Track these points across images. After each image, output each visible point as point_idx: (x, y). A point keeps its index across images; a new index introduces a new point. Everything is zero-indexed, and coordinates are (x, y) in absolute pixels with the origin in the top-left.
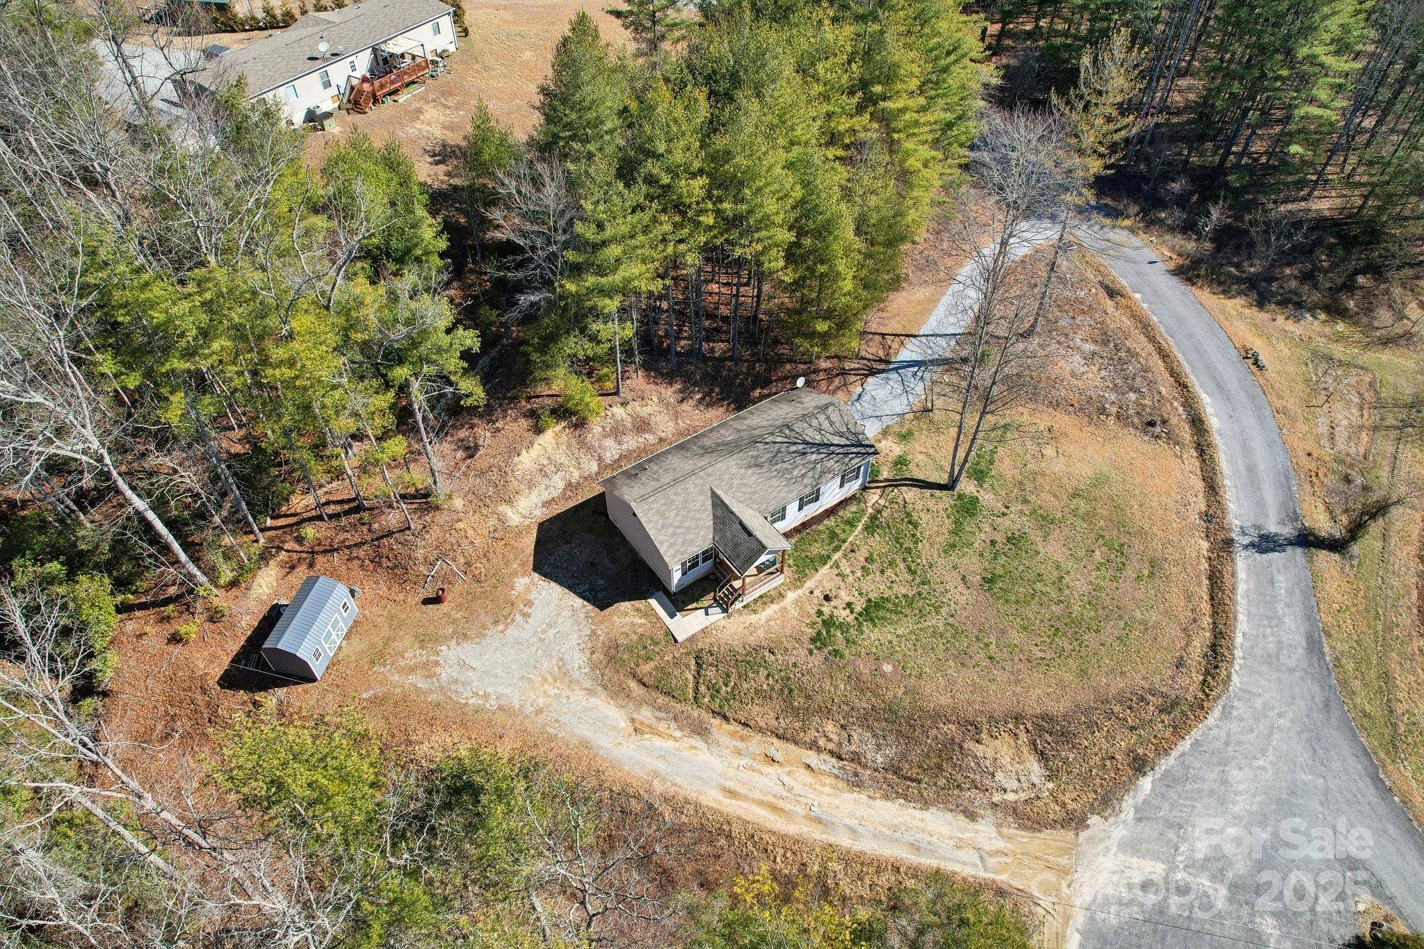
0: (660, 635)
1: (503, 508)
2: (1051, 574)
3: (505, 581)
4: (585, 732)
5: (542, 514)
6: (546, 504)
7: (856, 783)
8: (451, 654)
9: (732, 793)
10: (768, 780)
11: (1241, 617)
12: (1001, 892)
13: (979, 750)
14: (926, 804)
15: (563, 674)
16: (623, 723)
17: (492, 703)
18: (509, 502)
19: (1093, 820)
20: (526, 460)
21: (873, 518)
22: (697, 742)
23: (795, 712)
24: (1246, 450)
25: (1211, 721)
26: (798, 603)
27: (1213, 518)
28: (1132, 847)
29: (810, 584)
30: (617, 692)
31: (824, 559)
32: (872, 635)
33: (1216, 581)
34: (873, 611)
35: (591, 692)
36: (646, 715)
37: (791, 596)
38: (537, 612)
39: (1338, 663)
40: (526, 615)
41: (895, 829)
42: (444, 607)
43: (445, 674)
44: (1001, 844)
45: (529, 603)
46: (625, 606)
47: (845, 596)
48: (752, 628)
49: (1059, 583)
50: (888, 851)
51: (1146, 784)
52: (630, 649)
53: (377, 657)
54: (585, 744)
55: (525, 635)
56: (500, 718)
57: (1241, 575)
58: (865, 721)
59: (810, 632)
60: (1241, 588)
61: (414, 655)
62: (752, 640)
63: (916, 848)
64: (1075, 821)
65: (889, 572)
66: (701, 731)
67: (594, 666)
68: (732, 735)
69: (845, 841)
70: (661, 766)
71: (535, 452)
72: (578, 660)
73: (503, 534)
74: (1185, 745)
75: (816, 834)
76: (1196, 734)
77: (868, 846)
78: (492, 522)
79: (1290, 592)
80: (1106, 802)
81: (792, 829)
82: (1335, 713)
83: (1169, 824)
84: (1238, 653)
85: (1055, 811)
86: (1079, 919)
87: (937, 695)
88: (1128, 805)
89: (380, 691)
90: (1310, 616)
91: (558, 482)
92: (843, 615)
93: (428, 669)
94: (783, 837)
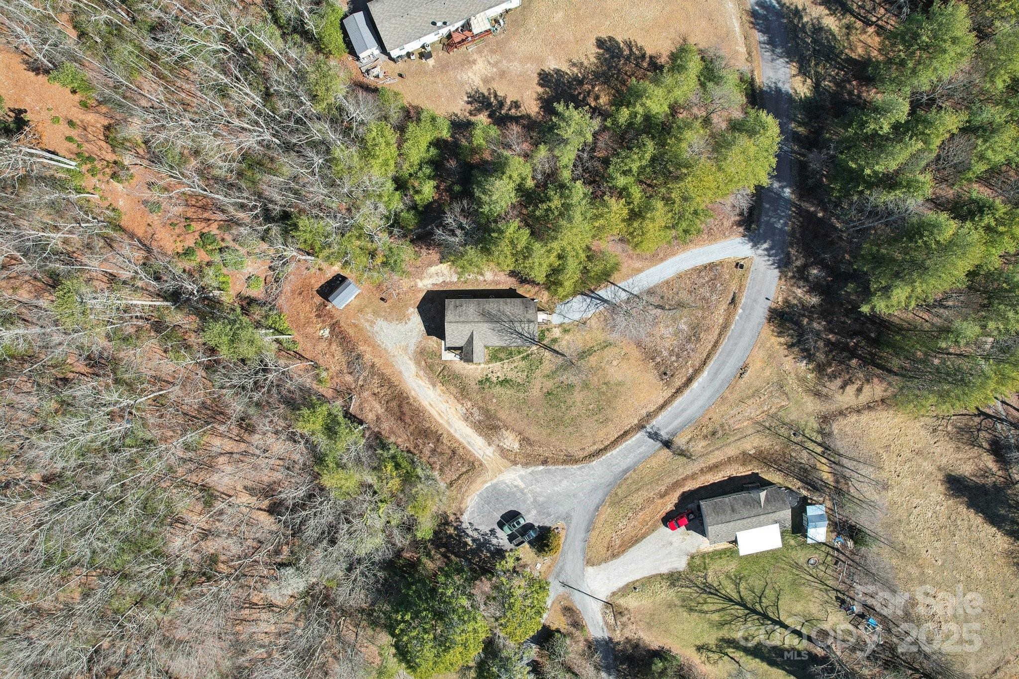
0: (438, 354)
1: (418, 280)
2: (570, 402)
3: (406, 306)
4: (402, 369)
5: (430, 287)
6: (434, 285)
7: (466, 419)
8: (381, 323)
9: (431, 405)
10: (443, 406)
11: (617, 449)
12: (481, 465)
13: (505, 432)
14: (480, 435)
15: (406, 349)
16: (414, 373)
17: (383, 346)
18: (421, 280)
19: (519, 466)
20: (433, 269)
21: (528, 355)
22: (431, 388)
23: (462, 395)
24: (692, 402)
25: (575, 467)
26: (483, 369)
27: (650, 416)
28: (522, 478)
29: (490, 365)
30: (418, 363)
31: (501, 360)
32: (498, 389)
33: (625, 434)
34: (504, 382)
35: (410, 359)
36: (422, 373)
37: (482, 366)
38: (410, 324)
39: (626, 479)
40: (406, 323)
41: (467, 435)
42: (386, 305)
43: (376, 328)
44: (491, 455)
45: (409, 319)
46: (435, 338)
47: (499, 374)
48: (464, 368)
49: (568, 408)
50: (461, 439)
51: (541, 468)
52: (428, 353)
53: (361, 310)
54: (401, 372)
55: (402, 330)
56: (383, 351)
57: (634, 439)
58: (479, 408)
59: (480, 379)
60: (629, 442)
61: (370, 316)
62: (462, 372)
63: (469, 443)
64: (515, 463)
65: (520, 373)
66: (434, 385)
67: (415, 352)
68: (442, 390)
69: (452, 431)
70: (417, 389)
71: (437, 268)
72: (412, 348)
73: (413, 289)
74: (561, 467)
75: (446, 426)
76: (567, 467)
77: (457, 436)
78: (413, 283)
79: (640, 453)
80: (526, 465)
81: (441, 421)
82: (609, 488)
83: (536, 480)
84: (604, 457)
85: (512, 458)
86: (494, 481)
87: (502, 415)
88: (530, 469)
89: (357, 322)
90: (636, 464)
91: (441, 279)
92: (494, 379)
93: (372, 323)
94: (436, 422)
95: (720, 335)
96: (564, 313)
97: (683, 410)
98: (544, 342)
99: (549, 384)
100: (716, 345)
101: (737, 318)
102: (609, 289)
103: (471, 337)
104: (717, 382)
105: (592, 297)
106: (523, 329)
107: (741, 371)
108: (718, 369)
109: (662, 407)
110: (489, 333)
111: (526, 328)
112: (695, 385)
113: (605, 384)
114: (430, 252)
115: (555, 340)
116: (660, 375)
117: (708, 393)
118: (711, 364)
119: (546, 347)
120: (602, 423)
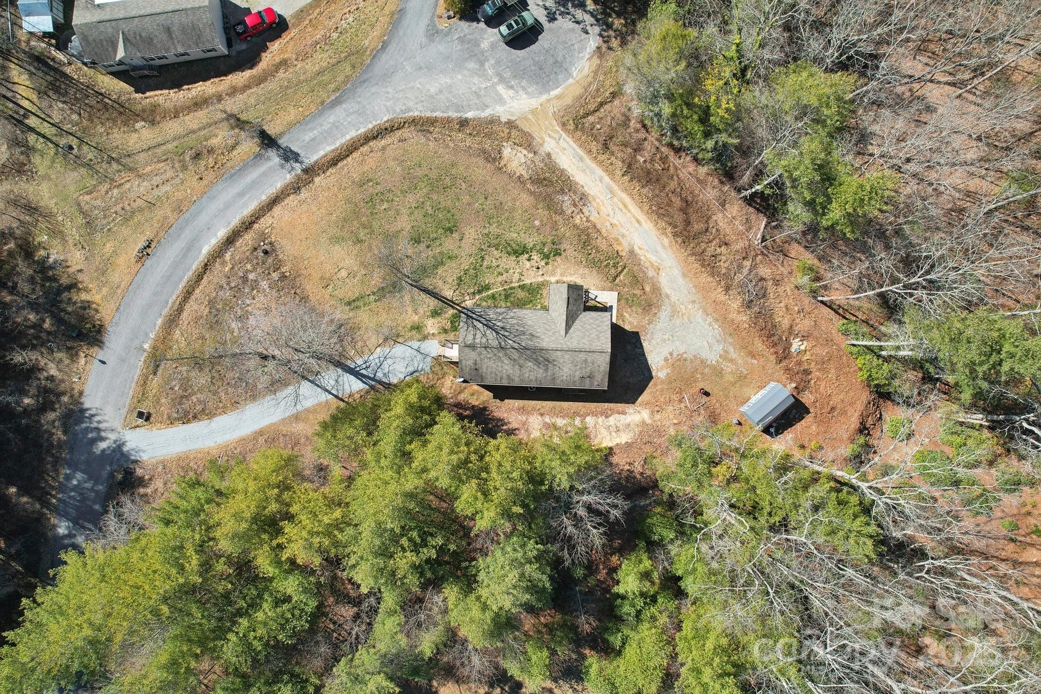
0: (623, 302)
1: (649, 421)
2: (418, 215)
3: (669, 380)
4: (681, 281)
5: (629, 408)
6: (624, 413)
7: (583, 197)
8: (712, 356)
9: (638, 222)
10: (619, 218)
11: (348, 137)
12: (564, 125)
13: (524, 173)
14: (563, 171)
15: (674, 313)
16: (662, 274)
17: (710, 319)
18: (644, 422)
19: (504, 120)
20: (624, 438)
21: (480, 292)
22: (636, 248)
23: (588, 235)
24: (228, 206)
25: (416, 114)
26: (553, 274)
27: (295, 188)
28: (501, 101)
29: (540, 279)
30: (656, 289)
31: (522, 287)
32: (530, 241)
33: (335, 160)
34: (519, 251)
35: (668, 297)
36: (651, 273)
37: (553, 279)
38: (665, 352)
39: (337, 89)
40: (671, 354)
41: (584, 171)
42: (701, 385)
43: (719, 348)
44: (547, 139)
45: (666, 360)
46: (627, 327)
47: (528, 264)
48: (583, 276)
49: (420, 206)
50: (593, 165)
51: (470, 115)
52: (640, 305)
53: (742, 378)
54: (684, 275)
55: (678, 343)
56: (710, 311)
57: (322, 153)
58: (562, 213)
59: (558, 259)
60: (329, 148)
61: (728, 367)
62: (586, 271)
63: (581, 159)
64: (511, 124)
65: (495, 264)
66: (632, 252)
67: (659, 307)
68: (620, 244)
69: (607, 179)
70: (659, 248)
71: (618, 441)
72: (664, 314)
73: (656, 408)
74: (438, 114)
75: (615, 187)
76: (428, 114)
77: (599, 172)
78: (658, 417)
79: (312, 129)
80: (493, 121)
81: (624, 196)
82: (365, 76)
83: (479, 96)
84: (370, 126)
85: (514, 133)
86: (545, 97)
87: (526, 200)
88: (486, 114)
89: (749, 360)
90: (321, 113)
91: (612, 420)
92: (536, 257)
93: (725, 356)
94: (631, 195)
95: (180, 310)
96: (419, 357)
97: (241, 194)
98: (451, 312)
99: (449, 244)
100: (188, 294)
101: (152, 335)
102: (348, 391)
103: (568, 326)
104: (187, 234)
105: (373, 379)
106: (484, 335)
107: (149, 251)
108: (185, 256)
109: (275, 201)
110: (539, 331)
111: (479, 335)
112: (222, 233)
113: (360, 241)
114: (627, 467)
115: (435, 313)
116: (274, 250)
117: (204, 218)
118: (196, 265)
119: (450, 303)
120: (370, 180)
